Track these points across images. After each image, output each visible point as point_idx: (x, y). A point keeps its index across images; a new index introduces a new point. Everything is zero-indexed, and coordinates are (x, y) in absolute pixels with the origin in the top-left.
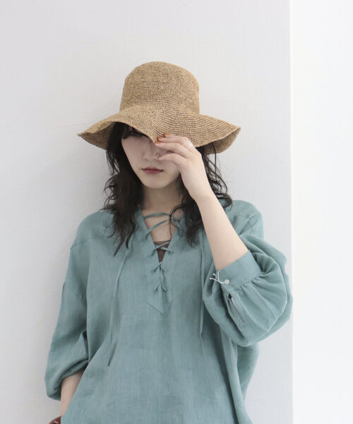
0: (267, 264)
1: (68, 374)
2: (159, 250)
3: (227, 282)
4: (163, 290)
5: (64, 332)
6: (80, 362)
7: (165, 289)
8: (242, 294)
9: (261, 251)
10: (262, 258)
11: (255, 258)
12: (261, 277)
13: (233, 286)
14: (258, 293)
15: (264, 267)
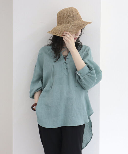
0: (91, 68)
1: (37, 91)
2: (64, 57)
3: (80, 74)
5: (35, 79)
6: (40, 88)
7: (67, 69)
10: (90, 66)
11: (88, 66)
12: (89, 72)
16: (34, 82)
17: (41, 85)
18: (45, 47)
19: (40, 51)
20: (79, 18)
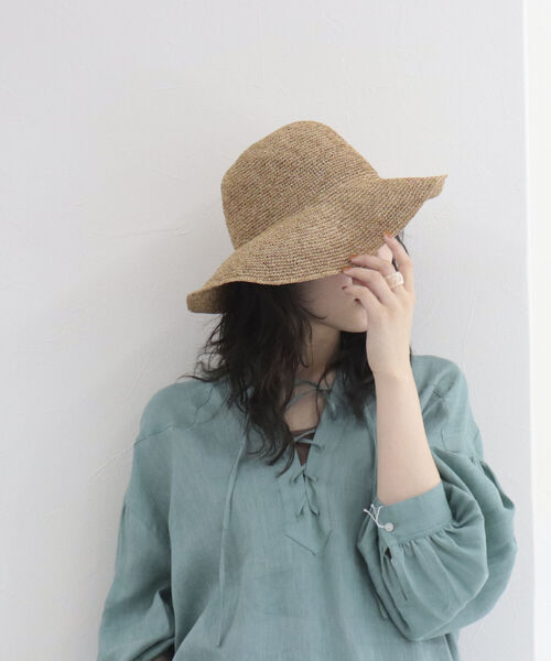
2: (297, 444)
4: (313, 513)
5: (125, 592)
6: (158, 643)
7: (316, 512)
8: (410, 553)
9: (464, 485)
11: (449, 494)
12: (448, 532)
13: (398, 537)
14: (438, 559)
15: (459, 514)
16: (119, 612)
17: (167, 627)
18: (175, 386)
19: (145, 415)
20: (361, 166)
